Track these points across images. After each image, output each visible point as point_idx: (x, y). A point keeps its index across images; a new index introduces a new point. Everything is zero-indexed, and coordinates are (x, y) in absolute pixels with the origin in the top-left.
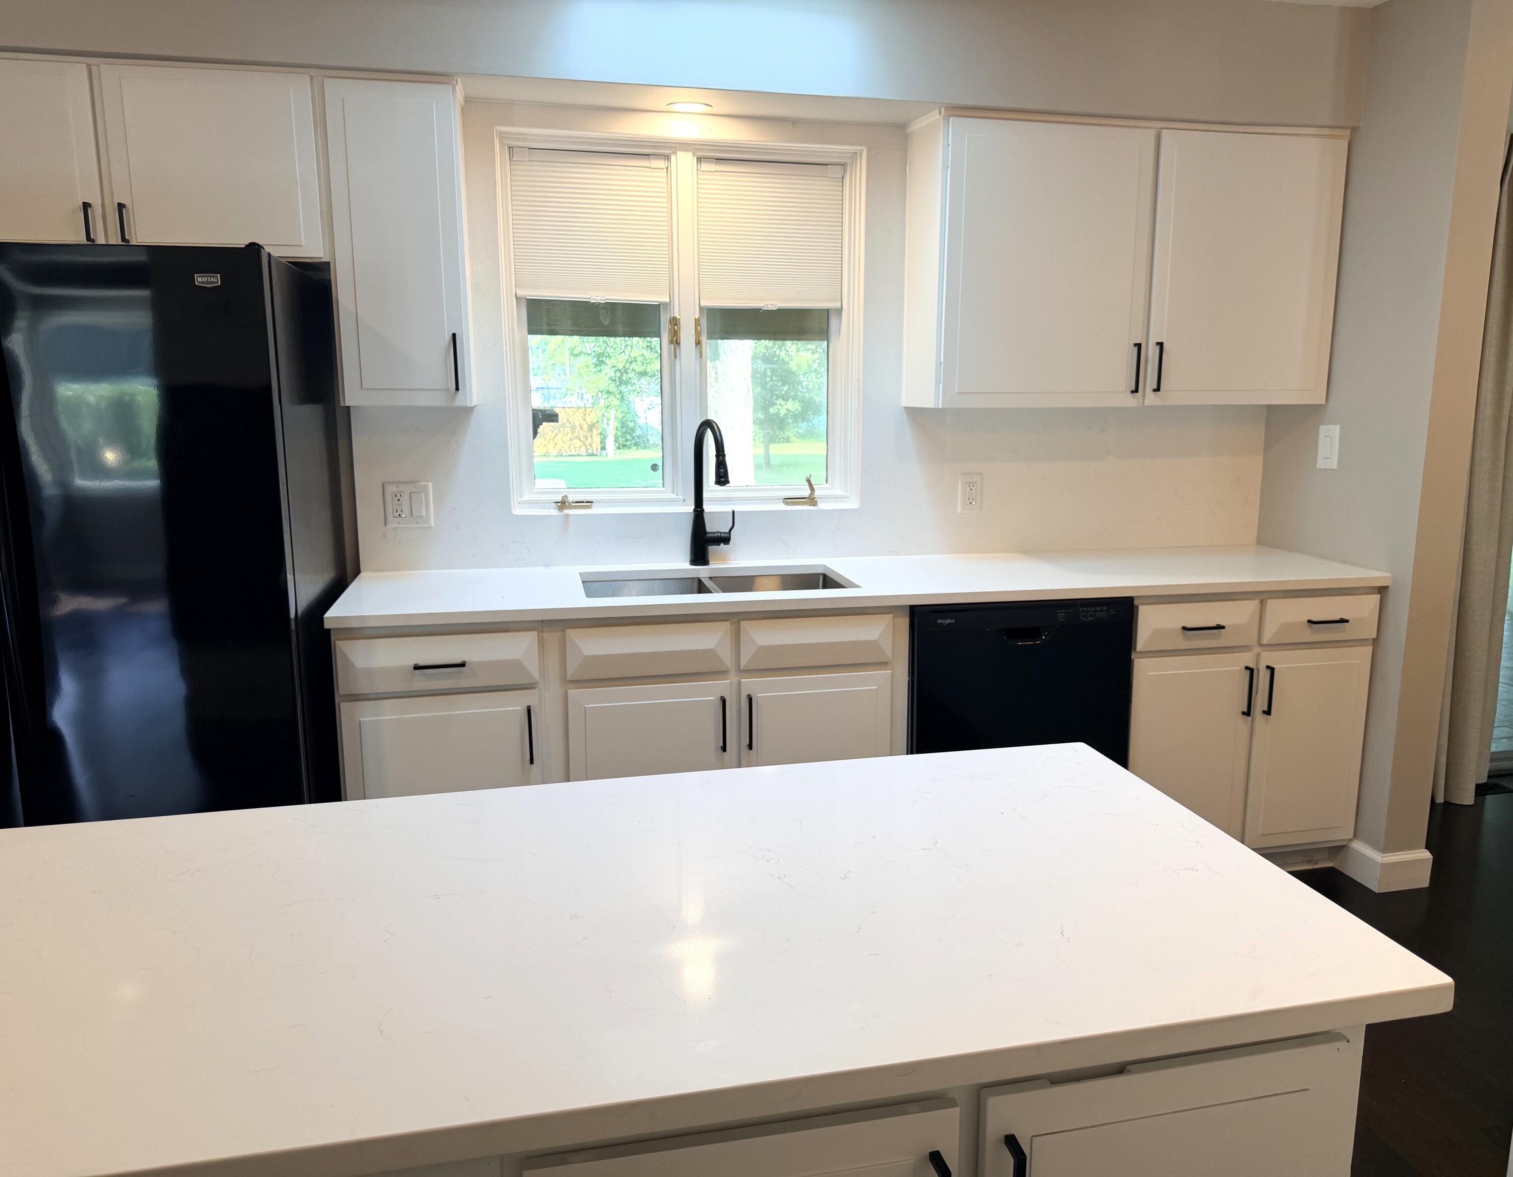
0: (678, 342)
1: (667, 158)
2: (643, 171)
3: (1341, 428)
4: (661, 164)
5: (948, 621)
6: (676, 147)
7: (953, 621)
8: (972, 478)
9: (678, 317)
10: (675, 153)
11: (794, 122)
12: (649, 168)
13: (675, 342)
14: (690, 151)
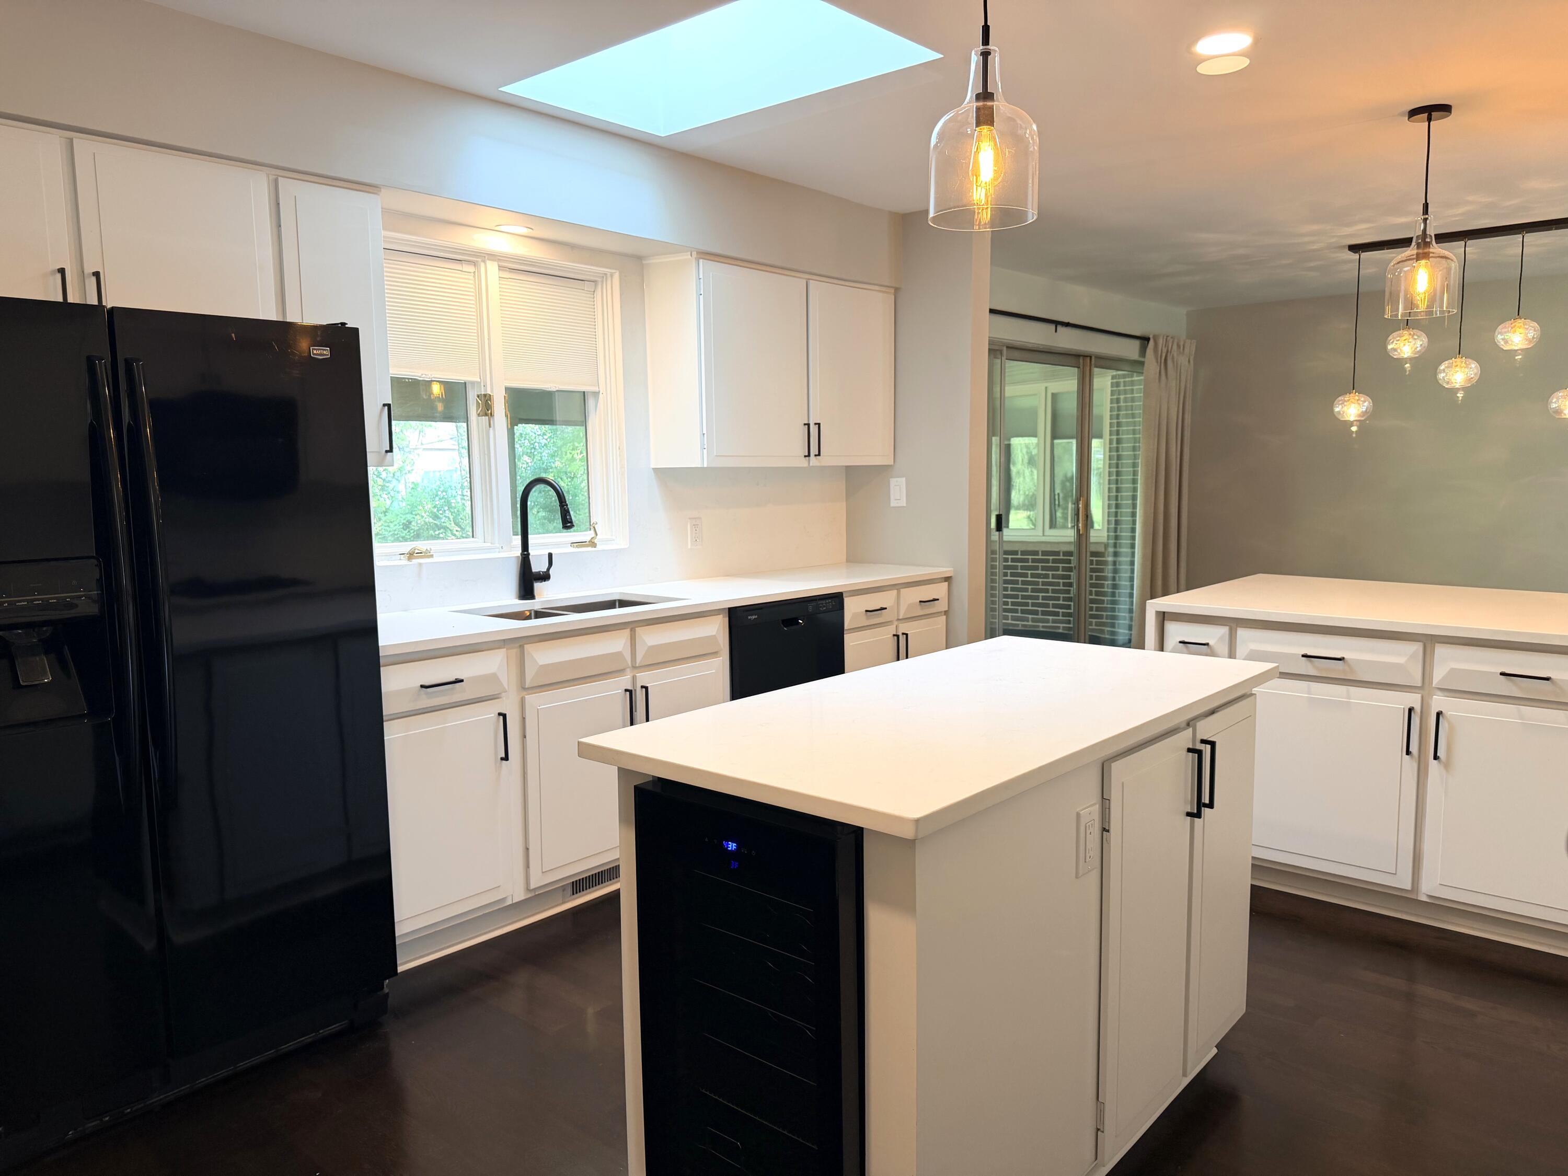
0: (492, 414)
1: (475, 264)
2: (455, 273)
3: (906, 479)
4: (471, 269)
5: (754, 617)
6: (485, 257)
7: (756, 617)
8: (696, 521)
9: (492, 394)
10: (484, 261)
11: (572, 247)
12: (461, 271)
13: (489, 415)
14: (495, 261)
